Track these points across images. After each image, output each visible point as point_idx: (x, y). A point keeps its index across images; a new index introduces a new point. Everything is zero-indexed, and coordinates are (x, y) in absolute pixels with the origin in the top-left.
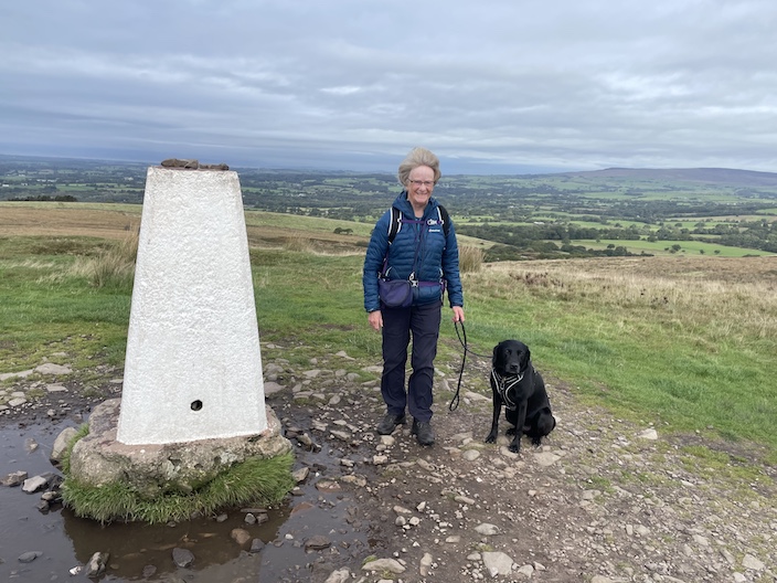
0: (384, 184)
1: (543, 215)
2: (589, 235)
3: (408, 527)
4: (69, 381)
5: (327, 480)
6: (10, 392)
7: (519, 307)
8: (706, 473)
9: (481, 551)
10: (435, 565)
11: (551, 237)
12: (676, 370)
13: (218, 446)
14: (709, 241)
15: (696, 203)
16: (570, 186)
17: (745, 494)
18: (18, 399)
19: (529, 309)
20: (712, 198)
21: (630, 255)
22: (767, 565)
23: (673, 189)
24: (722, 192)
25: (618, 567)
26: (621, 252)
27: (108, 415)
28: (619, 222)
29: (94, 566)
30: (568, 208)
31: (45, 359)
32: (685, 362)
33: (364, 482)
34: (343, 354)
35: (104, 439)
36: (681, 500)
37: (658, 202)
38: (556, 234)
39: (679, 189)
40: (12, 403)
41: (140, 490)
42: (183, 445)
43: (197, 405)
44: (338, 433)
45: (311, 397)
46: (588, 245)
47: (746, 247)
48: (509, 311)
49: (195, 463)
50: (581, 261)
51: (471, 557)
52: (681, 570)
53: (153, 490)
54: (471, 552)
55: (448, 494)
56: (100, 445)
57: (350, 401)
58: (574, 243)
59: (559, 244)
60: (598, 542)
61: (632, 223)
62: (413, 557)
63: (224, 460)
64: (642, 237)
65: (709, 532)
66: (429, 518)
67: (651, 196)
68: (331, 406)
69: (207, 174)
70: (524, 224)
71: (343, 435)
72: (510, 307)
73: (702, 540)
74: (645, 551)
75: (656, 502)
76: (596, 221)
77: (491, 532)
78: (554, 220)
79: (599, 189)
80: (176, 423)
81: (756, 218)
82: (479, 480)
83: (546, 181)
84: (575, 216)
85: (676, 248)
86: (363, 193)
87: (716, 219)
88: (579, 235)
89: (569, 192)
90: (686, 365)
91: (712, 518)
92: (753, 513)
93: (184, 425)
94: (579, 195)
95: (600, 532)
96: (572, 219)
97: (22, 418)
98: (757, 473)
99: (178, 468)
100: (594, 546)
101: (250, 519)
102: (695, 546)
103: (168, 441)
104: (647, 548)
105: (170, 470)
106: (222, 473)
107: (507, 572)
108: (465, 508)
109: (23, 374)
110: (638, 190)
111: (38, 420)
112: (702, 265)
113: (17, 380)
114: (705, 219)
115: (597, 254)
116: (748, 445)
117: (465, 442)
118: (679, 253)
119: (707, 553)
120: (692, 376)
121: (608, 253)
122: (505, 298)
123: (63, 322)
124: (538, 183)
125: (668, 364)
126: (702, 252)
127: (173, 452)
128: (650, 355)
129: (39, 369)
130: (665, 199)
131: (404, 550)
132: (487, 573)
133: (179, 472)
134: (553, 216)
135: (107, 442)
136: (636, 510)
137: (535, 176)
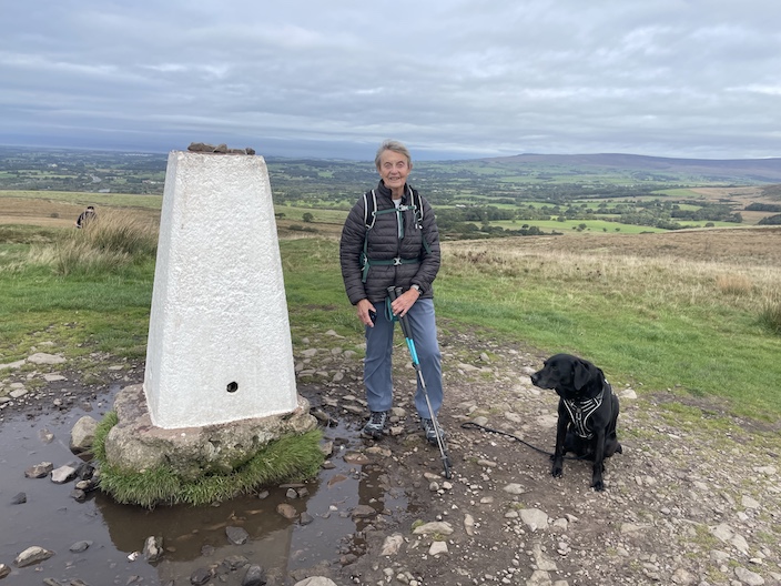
0: (314, 169)
1: (464, 198)
2: (505, 216)
3: (442, 491)
4: (64, 369)
5: (354, 452)
6: (8, 383)
7: (476, 283)
8: (686, 426)
9: (516, 509)
10: (478, 525)
11: (472, 218)
12: (630, 336)
13: (255, 426)
14: (610, 220)
15: (598, 186)
16: (488, 171)
17: (725, 443)
18: (18, 390)
19: (484, 285)
20: (612, 181)
21: (542, 234)
22: (762, 504)
23: (579, 173)
24: (620, 176)
25: (639, 514)
26: (534, 232)
27: (134, 402)
28: (532, 204)
29: (154, 551)
30: (486, 191)
31: (33, 348)
32: (634, 328)
33: (389, 452)
34: (332, 332)
35: (139, 425)
36: (674, 451)
37: (565, 185)
38: (475, 215)
39: (584, 173)
40: (14, 394)
41: (183, 473)
42: (222, 427)
43: (233, 387)
44: (350, 407)
45: (315, 375)
46: (505, 225)
47: (642, 224)
48: (468, 288)
49: (235, 443)
50: (501, 240)
51: (508, 515)
52: (693, 513)
53: (194, 472)
54: (507, 511)
55: (470, 459)
56: (138, 431)
57: (353, 377)
58: (493, 224)
59: (479, 225)
60: (615, 493)
61: (543, 205)
62: (455, 518)
63: (261, 439)
64: (553, 217)
65: (705, 477)
66: (458, 482)
67: (559, 180)
68: (336, 382)
69: (237, 159)
70: (447, 207)
71: (356, 409)
72: (468, 284)
73: (702, 486)
74: (657, 498)
75: (654, 454)
76: (511, 203)
77: (520, 491)
78: (474, 203)
79: (514, 173)
80: (213, 405)
81: (650, 199)
82: (493, 444)
83: (465, 167)
84: (493, 199)
85: (583, 227)
86: (294, 178)
87: (616, 200)
88: (496, 216)
89: (487, 176)
90: (637, 331)
91: (704, 466)
92: (735, 459)
93: (221, 407)
94: (496, 179)
95: (615, 484)
96: (490, 202)
97: (28, 408)
98: (728, 424)
99: (219, 449)
100: (613, 497)
101: (291, 494)
102: (698, 491)
103: (206, 424)
104: (658, 495)
105: (212, 452)
106: (260, 452)
107: (545, 526)
108: (489, 471)
109: (16, 365)
110: (548, 174)
111: (45, 410)
112: (606, 242)
113: (11, 371)
114: (607, 200)
115: (513, 233)
116: (713, 399)
117: (472, 409)
118: (585, 231)
119: (709, 497)
120: (645, 341)
121: (523, 232)
122: (460, 276)
123: (41, 311)
124: (458, 168)
125: (622, 330)
126: (605, 230)
127: (212, 433)
128: (604, 324)
129: (30, 358)
130: (572, 182)
131: (445, 513)
132: (527, 528)
133: (220, 453)
134: (473, 199)
135: (144, 428)
136: (639, 462)
137: (456, 162)
